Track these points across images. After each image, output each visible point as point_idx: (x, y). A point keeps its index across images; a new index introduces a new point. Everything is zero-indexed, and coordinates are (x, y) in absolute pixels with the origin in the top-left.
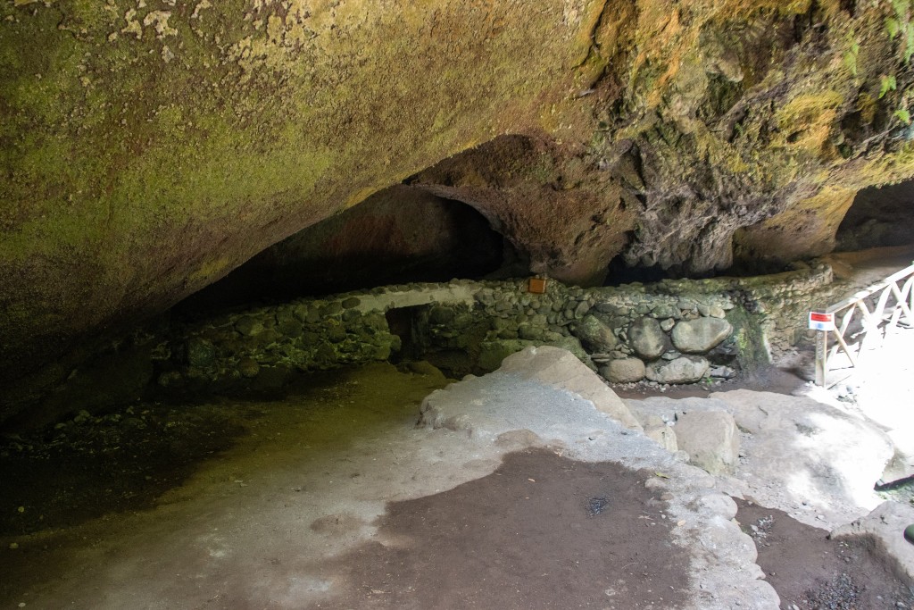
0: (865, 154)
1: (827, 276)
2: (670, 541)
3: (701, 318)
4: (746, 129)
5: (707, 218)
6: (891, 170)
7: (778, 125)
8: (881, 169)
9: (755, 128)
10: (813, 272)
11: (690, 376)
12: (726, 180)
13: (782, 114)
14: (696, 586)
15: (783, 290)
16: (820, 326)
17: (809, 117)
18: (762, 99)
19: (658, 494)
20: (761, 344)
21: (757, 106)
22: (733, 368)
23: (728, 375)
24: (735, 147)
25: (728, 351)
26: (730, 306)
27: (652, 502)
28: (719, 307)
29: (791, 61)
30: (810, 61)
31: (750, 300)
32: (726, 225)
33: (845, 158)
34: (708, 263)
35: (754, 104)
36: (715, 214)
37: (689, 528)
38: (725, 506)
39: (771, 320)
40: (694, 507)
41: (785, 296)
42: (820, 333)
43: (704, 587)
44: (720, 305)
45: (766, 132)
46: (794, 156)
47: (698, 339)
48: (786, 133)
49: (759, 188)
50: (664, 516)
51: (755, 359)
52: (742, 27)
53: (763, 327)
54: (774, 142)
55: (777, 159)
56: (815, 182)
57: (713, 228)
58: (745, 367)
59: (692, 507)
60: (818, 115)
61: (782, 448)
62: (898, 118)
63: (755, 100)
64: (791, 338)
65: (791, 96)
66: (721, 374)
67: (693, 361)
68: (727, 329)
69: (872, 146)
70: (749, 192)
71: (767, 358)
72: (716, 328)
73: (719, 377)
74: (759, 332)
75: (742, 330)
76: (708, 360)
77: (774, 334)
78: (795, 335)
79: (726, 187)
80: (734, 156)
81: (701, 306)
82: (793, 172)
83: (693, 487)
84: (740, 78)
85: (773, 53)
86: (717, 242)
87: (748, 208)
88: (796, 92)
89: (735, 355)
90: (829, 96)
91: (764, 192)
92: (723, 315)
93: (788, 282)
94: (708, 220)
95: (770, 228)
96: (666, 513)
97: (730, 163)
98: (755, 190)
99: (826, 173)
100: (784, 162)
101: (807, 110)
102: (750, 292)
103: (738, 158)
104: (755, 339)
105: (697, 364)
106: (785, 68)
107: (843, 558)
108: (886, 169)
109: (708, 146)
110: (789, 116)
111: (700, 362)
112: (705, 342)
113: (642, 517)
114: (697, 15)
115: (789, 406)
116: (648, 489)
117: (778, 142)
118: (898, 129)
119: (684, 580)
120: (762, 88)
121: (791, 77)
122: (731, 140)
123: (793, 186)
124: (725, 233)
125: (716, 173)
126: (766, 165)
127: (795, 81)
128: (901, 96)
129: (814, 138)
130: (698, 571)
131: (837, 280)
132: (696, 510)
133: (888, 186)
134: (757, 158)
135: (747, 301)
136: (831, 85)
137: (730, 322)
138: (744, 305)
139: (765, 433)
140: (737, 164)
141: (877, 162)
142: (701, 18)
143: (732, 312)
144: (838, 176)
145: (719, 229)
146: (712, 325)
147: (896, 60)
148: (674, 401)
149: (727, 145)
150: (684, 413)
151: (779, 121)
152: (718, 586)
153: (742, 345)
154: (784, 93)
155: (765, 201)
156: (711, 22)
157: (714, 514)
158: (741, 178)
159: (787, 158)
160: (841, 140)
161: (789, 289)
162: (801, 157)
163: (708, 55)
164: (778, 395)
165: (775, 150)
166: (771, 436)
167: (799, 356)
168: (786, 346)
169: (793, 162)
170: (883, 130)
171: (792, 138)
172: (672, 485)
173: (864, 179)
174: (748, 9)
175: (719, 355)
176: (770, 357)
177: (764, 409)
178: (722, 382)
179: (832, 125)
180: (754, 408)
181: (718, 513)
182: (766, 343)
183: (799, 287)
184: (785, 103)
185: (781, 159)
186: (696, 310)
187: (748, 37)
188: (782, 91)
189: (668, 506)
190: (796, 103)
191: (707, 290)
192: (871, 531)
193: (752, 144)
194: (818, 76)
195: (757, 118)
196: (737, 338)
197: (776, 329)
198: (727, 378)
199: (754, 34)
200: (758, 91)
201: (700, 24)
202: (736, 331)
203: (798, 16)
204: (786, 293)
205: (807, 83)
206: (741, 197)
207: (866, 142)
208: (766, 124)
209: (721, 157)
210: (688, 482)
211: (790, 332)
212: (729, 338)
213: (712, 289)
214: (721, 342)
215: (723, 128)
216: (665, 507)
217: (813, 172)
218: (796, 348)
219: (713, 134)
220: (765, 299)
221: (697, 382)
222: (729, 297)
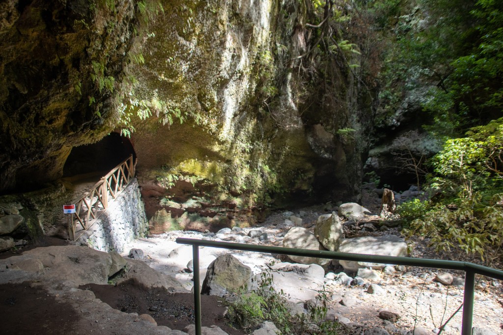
0: (82, 130)
1: (63, 189)
2: (57, 303)
3: (7, 216)
4: (28, 117)
5: (4, 163)
6: (92, 137)
7: (44, 115)
8: (88, 136)
9: (32, 117)
10: (56, 187)
11: (5, 248)
12: (17, 142)
13: (46, 110)
14: (79, 312)
15: (45, 197)
16: (69, 211)
17: (57, 112)
18: (36, 103)
19: (40, 288)
20: (39, 225)
21: (34, 106)
22: (26, 240)
23: (25, 243)
24: (22, 126)
25: (23, 231)
26: (21, 208)
27: (39, 291)
28: (16, 209)
29: (51, 86)
30: (59, 87)
31: (30, 203)
32: (15, 165)
33: (74, 132)
34: (5, 186)
35: (32, 105)
36: (9, 160)
37: (62, 296)
38: (73, 284)
39: (41, 212)
40: (60, 288)
41: (46, 200)
42: (70, 215)
43: (83, 312)
44: (16, 208)
45: (38, 118)
46: (51, 130)
47: (6, 227)
48: (47, 119)
49: (34, 146)
50: (48, 295)
51: (37, 234)
52: (26, 68)
53: (38, 216)
54: (41, 124)
55: (43, 132)
56: (60, 143)
57: (8, 167)
58: (33, 238)
59: (59, 288)
60: (62, 112)
61: (66, 270)
62: (96, 115)
63: (33, 103)
64: (51, 221)
65: (50, 102)
66: (21, 244)
67: (5, 239)
68: (22, 220)
69: (85, 127)
70: (29, 148)
71: (42, 232)
72: (16, 220)
73: (20, 245)
74: (37, 220)
75: (29, 219)
76: (13, 238)
77: (44, 219)
78: (53, 219)
79: (17, 146)
80: (22, 130)
81: (6, 209)
82: (51, 138)
83: (55, 281)
84: (26, 92)
85: (43, 82)
86: (9, 175)
87: (28, 157)
88: (53, 100)
89: (27, 233)
90: (66, 103)
91: (37, 148)
92: (18, 213)
93: (47, 193)
94: (5, 163)
95: (32, 167)
96: (48, 294)
97: (20, 133)
98: (32, 147)
99: (65, 139)
100: (46, 133)
101: (57, 109)
102: (30, 200)
103: (24, 131)
104: (35, 224)
105: (8, 240)
106: (48, 89)
107: (124, 290)
108: (90, 137)
109: (8, 125)
110: (48, 111)
111: (9, 239)
112: (11, 228)
113: (38, 298)
114: (5, 59)
115: (64, 250)
116: (33, 288)
117: (43, 124)
118: (96, 119)
119: (74, 312)
120: (37, 98)
121: (51, 94)
122: (20, 122)
123: (51, 144)
124: (14, 170)
125: (13, 138)
126: (38, 134)
127: (53, 95)
128: (97, 105)
129: (60, 122)
130: (77, 307)
131: (67, 190)
132: (61, 289)
133: (90, 144)
134: (33, 131)
135: (29, 204)
136: (68, 99)
137: (23, 215)
138: (28, 207)
139: (56, 265)
140: (23, 134)
141: (87, 134)
142: (6, 60)
143: (23, 211)
144: (70, 140)
145: (11, 168)
146: (14, 219)
147: (94, 91)
148: (4, 260)
149: (18, 124)
150: (12, 265)
151: (44, 114)
152: (89, 309)
153: (31, 227)
154: (47, 101)
155: (37, 152)
156: (10, 63)
157: (70, 288)
158: (25, 141)
159: (48, 132)
160: (72, 124)
161: (48, 197)
162: (54, 131)
163: (9, 80)
164: (57, 247)
165: (41, 127)
166: (59, 266)
167: (57, 229)
168: (50, 225)
169: (50, 133)
170: (91, 120)
171: (50, 122)
172: (45, 283)
173: (81, 141)
174: (30, 60)
175: (18, 234)
176: (44, 231)
177: (53, 254)
178: (22, 248)
179: (67, 116)
180: (47, 255)
181: (72, 287)
182: (41, 225)
183: (52, 196)
184: (47, 105)
185: (45, 132)
186: (3, 211)
187: (29, 73)
188: (46, 100)
189: (48, 291)
190: (52, 105)
191: (7, 201)
192: (131, 277)
193: (31, 124)
194: (62, 95)
195: (34, 112)
196: (27, 224)
197: (44, 217)
198: (24, 245)
199: (33, 72)
200: (35, 99)
201: (6, 64)
202: (26, 220)
203: (54, 66)
204: (46, 199)
205: (58, 97)
206: (25, 151)
207: (83, 124)
208: (38, 115)
209: (16, 131)
210: (52, 280)
211: (51, 218)
212: (24, 224)
213: (9, 200)
214: (19, 227)
215: (16, 116)
216: (46, 292)
217: (59, 139)
218: (54, 226)
219: (11, 119)
220: (38, 202)
221: (8, 250)
222: (20, 203)
